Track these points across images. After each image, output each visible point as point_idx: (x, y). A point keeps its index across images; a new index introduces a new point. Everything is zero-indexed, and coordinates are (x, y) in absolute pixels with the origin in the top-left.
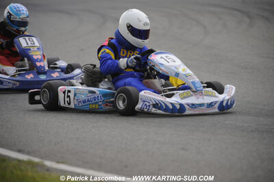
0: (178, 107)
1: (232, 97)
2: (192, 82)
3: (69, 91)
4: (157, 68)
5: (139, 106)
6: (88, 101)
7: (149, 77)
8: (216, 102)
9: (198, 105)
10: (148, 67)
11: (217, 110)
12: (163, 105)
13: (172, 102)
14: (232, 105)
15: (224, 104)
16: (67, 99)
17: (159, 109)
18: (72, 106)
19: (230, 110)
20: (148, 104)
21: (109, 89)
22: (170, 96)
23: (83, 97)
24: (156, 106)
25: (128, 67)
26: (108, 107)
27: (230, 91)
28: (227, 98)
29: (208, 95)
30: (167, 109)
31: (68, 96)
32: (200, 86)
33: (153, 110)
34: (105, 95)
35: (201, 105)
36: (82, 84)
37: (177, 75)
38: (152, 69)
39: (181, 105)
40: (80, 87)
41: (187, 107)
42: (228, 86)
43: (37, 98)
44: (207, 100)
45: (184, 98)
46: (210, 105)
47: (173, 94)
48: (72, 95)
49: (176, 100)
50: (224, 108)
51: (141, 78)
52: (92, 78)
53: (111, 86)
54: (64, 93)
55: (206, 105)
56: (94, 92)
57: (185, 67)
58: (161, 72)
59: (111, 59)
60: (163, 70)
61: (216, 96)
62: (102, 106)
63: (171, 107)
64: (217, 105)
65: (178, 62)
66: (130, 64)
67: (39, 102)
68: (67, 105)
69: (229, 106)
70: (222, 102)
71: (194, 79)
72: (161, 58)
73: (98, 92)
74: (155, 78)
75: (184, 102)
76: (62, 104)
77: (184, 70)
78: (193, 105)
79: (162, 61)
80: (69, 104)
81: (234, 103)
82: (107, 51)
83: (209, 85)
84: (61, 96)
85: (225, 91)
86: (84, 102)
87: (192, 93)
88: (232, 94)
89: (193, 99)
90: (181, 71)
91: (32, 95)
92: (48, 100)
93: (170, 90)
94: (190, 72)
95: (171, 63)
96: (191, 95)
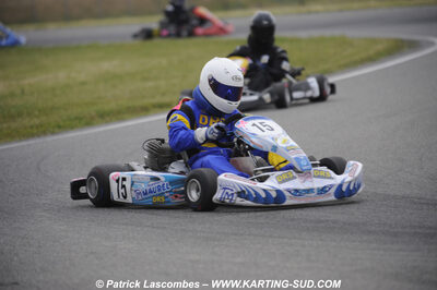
0: (274, 195)
1: (356, 179)
2: (296, 159)
3: (124, 179)
4: (246, 140)
5: (217, 196)
6: (151, 192)
7: (238, 154)
8: (332, 186)
9: (304, 190)
10: (235, 140)
11: (333, 198)
12: (252, 192)
13: (265, 187)
14: (356, 189)
15: (344, 188)
16: (122, 191)
17: (246, 199)
18: (129, 200)
19: (354, 197)
20: (230, 192)
21: (182, 173)
22: (262, 180)
24: (241, 194)
25: (207, 140)
26: (178, 200)
27: (354, 170)
28: (349, 179)
29: (319, 177)
30: (257, 198)
31: (124, 186)
32: (306, 164)
33: (239, 201)
34: (173, 182)
35: (308, 191)
36: (145, 168)
37: (275, 148)
38: (240, 142)
39: (278, 191)
40: (144, 173)
41: (287, 194)
42: (352, 162)
43: (83, 190)
44: (318, 183)
45: (283, 181)
46: (323, 191)
47: (268, 176)
48: (127, 184)
49: (272, 184)
50: (344, 196)
52: (159, 158)
53: (184, 170)
54: (118, 181)
55: (316, 191)
56: (157, 179)
57: (288, 137)
58: (252, 145)
60: (255, 142)
61: (331, 178)
62: (170, 198)
63: (264, 195)
64: (333, 190)
65: (278, 129)
66: (210, 136)
67: (85, 196)
68: (122, 200)
69: (350, 192)
70: (341, 186)
71: (298, 155)
72: (254, 125)
73: (163, 179)
74: (247, 155)
75: (282, 187)
76: (115, 198)
77: (285, 142)
78: (296, 191)
79: (255, 130)
80: (125, 197)
81: (359, 187)
82: (179, 117)
83: (326, 163)
84: (114, 186)
85: (346, 170)
86: (145, 194)
87: (294, 174)
88: (356, 175)
89: (297, 183)
90: (280, 143)
91: (76, 186)
92: (97, 193)
93: (264, 171)
94: (294, 144)
95: (267, 133)
96: (294, 178)
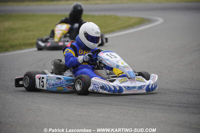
0: (118, 88)
1: (156, 82)
2: (128, 72)
3: (43, 78)
4: (103, 62)
5: (91, 88)
6: (56, 85)
7: (98, 69)
8: (144, 86)
9: (132, 87)
10: (98, 62)
11: (145, 91)
12: (108, 87)
13: (114, 85)
14: (155, 88)
15: (150, 87)
16: (42, 83)
17: (105, 90)
18: (45, 88)
19: (154, 91)
20: (97, 86)
21: (70, 76)
22: (112, 81)
23: (52, 82)
24: (102, 88)
25: (84, 61)
26: (70, 89)
27: (154, 79)
28: (152, 83)
29: (138, 81)
30: (110, 90)
31: (43, 82)
32: (133, 75)
33: (101, 91)
34: (67, 81)
35: (134, 87)
36: (52, 73)
37: (118, 67)
38: (100, 62)
39: (120, 87)
40: (51, 75)
41: (124, 88)
42: (153, 75)
43: (21, 83)
44: (138, 84)
45: (122, 82)
46: (140, 88)
47: (115, 80)
48: (45, 80)
49: (117, 83)
50: (150, 90)
51: (93, 69)
52: (59, 69)
54: (40, 79)
55: (137, 88)
56: (60, 79)
57: (124, 61)
58: (106, 64)
59: (72, 56)
60: (108, 63)
61: (144, 82)
62: (66, 88)
63: (113, 89)
64: (145, 88)
65: (119, 58)
66: (85, 60)
67: (22, 86)
68: (41, 88)
69: (153, 89)
70: (149, 86)
71: (129, 70)
72: (107, 55)
73: (63, 79)
74: (102, 69)
75: (122, 85)
76: (38, 86)
77: (122, 63)
78: (128, 87)
79: (108, 57)
80: (43, 87)
82: (70, 50)
83: (140, 74)
84: (37, 81)
85: (151, 78)
86: (53, 85)
87: (127, 79)
88: (155, 81)
89: (129, 84)
90: (120, 64)
91: (17, 81)
92: (29, 84)
93: (112, 77)
94: (127, 64)
95: (114, 59)
96: (127, 81)
